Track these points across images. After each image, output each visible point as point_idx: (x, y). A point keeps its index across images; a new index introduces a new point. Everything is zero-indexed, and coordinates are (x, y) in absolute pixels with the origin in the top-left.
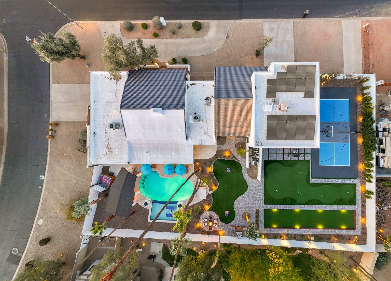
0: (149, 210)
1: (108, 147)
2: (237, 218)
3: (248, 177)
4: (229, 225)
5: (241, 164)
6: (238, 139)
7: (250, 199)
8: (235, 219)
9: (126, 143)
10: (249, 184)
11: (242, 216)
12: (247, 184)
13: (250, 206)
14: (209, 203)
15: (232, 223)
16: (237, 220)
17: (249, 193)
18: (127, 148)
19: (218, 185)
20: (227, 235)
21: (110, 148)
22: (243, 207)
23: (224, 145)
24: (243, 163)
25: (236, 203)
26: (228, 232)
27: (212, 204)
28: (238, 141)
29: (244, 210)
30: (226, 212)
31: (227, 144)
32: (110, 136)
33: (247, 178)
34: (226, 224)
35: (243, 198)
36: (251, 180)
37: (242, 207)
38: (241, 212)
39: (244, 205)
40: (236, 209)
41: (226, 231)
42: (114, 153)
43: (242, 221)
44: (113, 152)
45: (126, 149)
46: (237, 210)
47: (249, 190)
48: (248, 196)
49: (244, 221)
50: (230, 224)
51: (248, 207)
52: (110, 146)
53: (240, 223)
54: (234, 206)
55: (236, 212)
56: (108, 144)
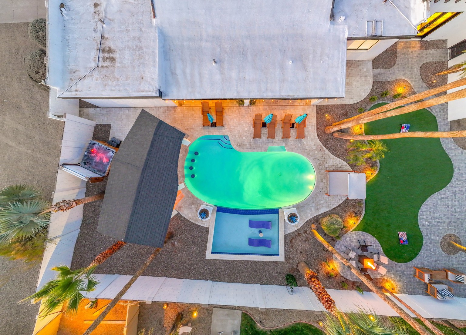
0: (207, 229)
1: (103, 46)
2: (427, 250)
3: (454, 146)
4: (407, 267)
5: (435, 115)
6: (427, 54)
7: (459, 201)
8: (422, 251)
9: (154, 35)
10: (455, 164)
11: (441, 243)
12: (452, 164)
13: (459, 219)
14: (357, 211)
15: (415, 262)
16: (428, 253)
17: (456, 187)
18: (157, 48)
19: (379, 166)
20: (404, 291)
21: (107, 49)
22: (441, 221)
23: (391, 70)
24: (440, 112)
25: (425, 211)
26: (407, 285)
27: (363, 214)
28: (426, 58)
29: (444, 230)
30: (400, 234)
31: (398, 68)
32: (108, 16)
33: (451, 149)
34: (400, 264)
35: (443, 198)
36: (462, 153)
37: (438, 222)
38: (437, 233)
39: (445, 215)
40: (423, 225)
41: (399, 281)
42: (119, 65)
43: (441, 255)
44: (117, 60)
45: (153, 52)
46: (427, 229)
47: (457, 179)
48: (455, 193)
49: (445, 256)
50: (410, 264)
51: (454, 222)
52: (109, 44)
53: (436, 261)
54: (420, 219)
55: (424, 233)
56: (102, 37)
